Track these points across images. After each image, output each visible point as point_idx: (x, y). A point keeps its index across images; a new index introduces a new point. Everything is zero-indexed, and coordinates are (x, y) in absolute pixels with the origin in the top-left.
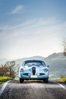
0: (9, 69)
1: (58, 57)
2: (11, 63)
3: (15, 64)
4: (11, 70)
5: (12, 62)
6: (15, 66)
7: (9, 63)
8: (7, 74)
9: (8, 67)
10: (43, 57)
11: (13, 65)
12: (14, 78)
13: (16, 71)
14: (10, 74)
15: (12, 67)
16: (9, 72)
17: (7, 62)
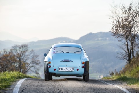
0: (18, 57)
1: (96, 39)
2: (20, 48)
3: (27, 50)
4: (20, 59)
5: (23, 46)
6: (27, 53)
7: (18, 48)
8: (14, 66)
9: (15, 54)
10: (71, 39)
11: (24, 52)
12: (25, 72)
13: (29, 61)
14: (19, 66)
15: (23, 54)
16: (17, 63)
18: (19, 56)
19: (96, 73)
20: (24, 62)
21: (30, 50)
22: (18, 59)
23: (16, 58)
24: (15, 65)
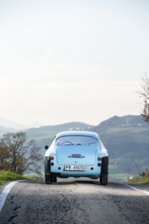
0: (11, 150)
1: (123, 125)
2: (15, 137)
3: (24, 141)
4: (14, 153)
5: (19, 135)
6: (25, 145)
7: (11, 138)
8: (6, 163)
9: (8, 145)
10: (88, 126)
11: (20, 142)
13: (27, 156)
14: (13, 163)
15: (18, 146)
16: (11, 159)
17: (5, 133)
18: (14, 148)
19: (123, 173)
20: (19, 157)
21: (28, 140)
22: (12, 153)
23: (8, 150)
24: (8, 160)
